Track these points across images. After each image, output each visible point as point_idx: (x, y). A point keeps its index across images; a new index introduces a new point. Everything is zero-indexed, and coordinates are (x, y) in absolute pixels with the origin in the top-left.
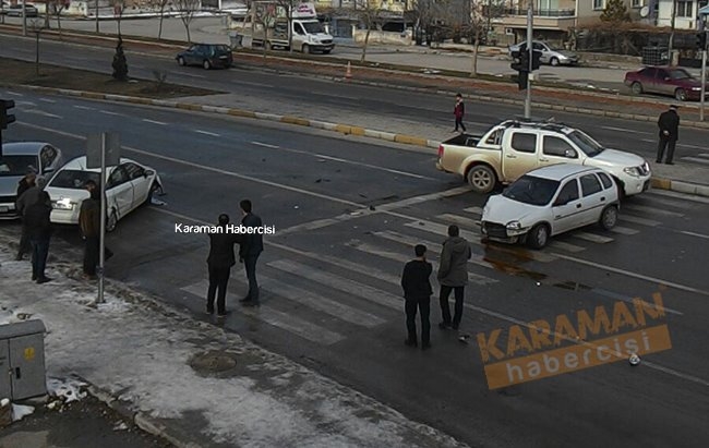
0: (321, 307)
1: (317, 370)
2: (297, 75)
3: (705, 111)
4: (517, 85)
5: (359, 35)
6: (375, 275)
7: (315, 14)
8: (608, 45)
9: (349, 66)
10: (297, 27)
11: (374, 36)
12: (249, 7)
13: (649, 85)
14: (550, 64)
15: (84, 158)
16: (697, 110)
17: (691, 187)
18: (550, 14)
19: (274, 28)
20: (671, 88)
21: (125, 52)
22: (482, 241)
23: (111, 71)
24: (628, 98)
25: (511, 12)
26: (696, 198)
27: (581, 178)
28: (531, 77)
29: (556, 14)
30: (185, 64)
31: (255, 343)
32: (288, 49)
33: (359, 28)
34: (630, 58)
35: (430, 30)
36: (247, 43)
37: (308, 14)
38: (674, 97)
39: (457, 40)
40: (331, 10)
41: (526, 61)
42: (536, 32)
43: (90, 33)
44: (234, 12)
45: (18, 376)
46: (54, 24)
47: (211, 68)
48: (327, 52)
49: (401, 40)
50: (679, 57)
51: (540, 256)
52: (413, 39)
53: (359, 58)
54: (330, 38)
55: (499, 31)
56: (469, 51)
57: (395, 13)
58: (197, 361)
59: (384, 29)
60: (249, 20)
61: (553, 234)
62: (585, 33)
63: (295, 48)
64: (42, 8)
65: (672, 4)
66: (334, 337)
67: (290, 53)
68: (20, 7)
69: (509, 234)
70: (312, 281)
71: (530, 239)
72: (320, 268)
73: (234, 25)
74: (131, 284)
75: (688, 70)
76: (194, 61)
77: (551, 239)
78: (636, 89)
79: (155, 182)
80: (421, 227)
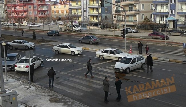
0: (79, 87)
1: (77, 101)
2: (74, 37)
3: (167, 42)
4: (123, 37)
5: (88, 27)
6: (91, 80)
7: (78, 23)
8: (145, 28)
9: (85, 34)
10: (74, 26)
11: (91, 27)
12: (63, 22)
13: (154, 37)
14: (131, 32)
15: (25, 57)
16: (165, 42)
17: (162, 59)
18: (132, 21)
19: (69, 26)
20: (159, 37)
21: (35, 33)
22: (115, 72)
23: (32, 37)
24: (149, 40)
25: (122, 21)
26: (164, 61)
27: (137, 58)
28: (126, 35)
29: (133, 21)
30: (49, 35)
31: (64, 95)
32: (72, 31)
33: (88, 26)
34: (150, 30)
35: (104, 26)
36: (63, 30)
37: (76, 23)
38: (160, 39)
39: (110, 28)
40: (82, 22)
41: (125, 32)
42: (127, 25)
43: (28, 29)
44: (60, 23)
45: (12, 104)
46: (19, 27)
47: (54, 36)
48: (81, 32)
49: (98, 28)
50: (161, 30)
51: (128, 75)
52: (100, 28)
53: (88, 32)
54: (81, 28)
55: (120, 25)
56: (113, 30)
57: (96, 22)
58: (51, 100)
59: (94, 26)
60: (63, 25)
61: (131, 70)
62: (139, 25)
63: (73, 31)
64: (17, 24)
65: (159, 18)
66: (82, 94)
67: (72, 32)
68: (12, 24)
69: (121, 70)
70: (77, 82)
71: (125, 71)
72: (78, 79)
73: (60, 26)
74: (37, 84)
75: (163, 33)
76: (51, 35)
77: (130, 71)
78: (151, 37)
79: (42, 61)
80: (101, 70)
